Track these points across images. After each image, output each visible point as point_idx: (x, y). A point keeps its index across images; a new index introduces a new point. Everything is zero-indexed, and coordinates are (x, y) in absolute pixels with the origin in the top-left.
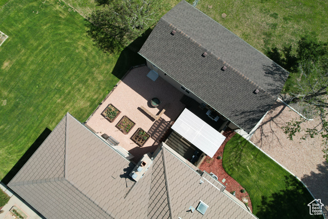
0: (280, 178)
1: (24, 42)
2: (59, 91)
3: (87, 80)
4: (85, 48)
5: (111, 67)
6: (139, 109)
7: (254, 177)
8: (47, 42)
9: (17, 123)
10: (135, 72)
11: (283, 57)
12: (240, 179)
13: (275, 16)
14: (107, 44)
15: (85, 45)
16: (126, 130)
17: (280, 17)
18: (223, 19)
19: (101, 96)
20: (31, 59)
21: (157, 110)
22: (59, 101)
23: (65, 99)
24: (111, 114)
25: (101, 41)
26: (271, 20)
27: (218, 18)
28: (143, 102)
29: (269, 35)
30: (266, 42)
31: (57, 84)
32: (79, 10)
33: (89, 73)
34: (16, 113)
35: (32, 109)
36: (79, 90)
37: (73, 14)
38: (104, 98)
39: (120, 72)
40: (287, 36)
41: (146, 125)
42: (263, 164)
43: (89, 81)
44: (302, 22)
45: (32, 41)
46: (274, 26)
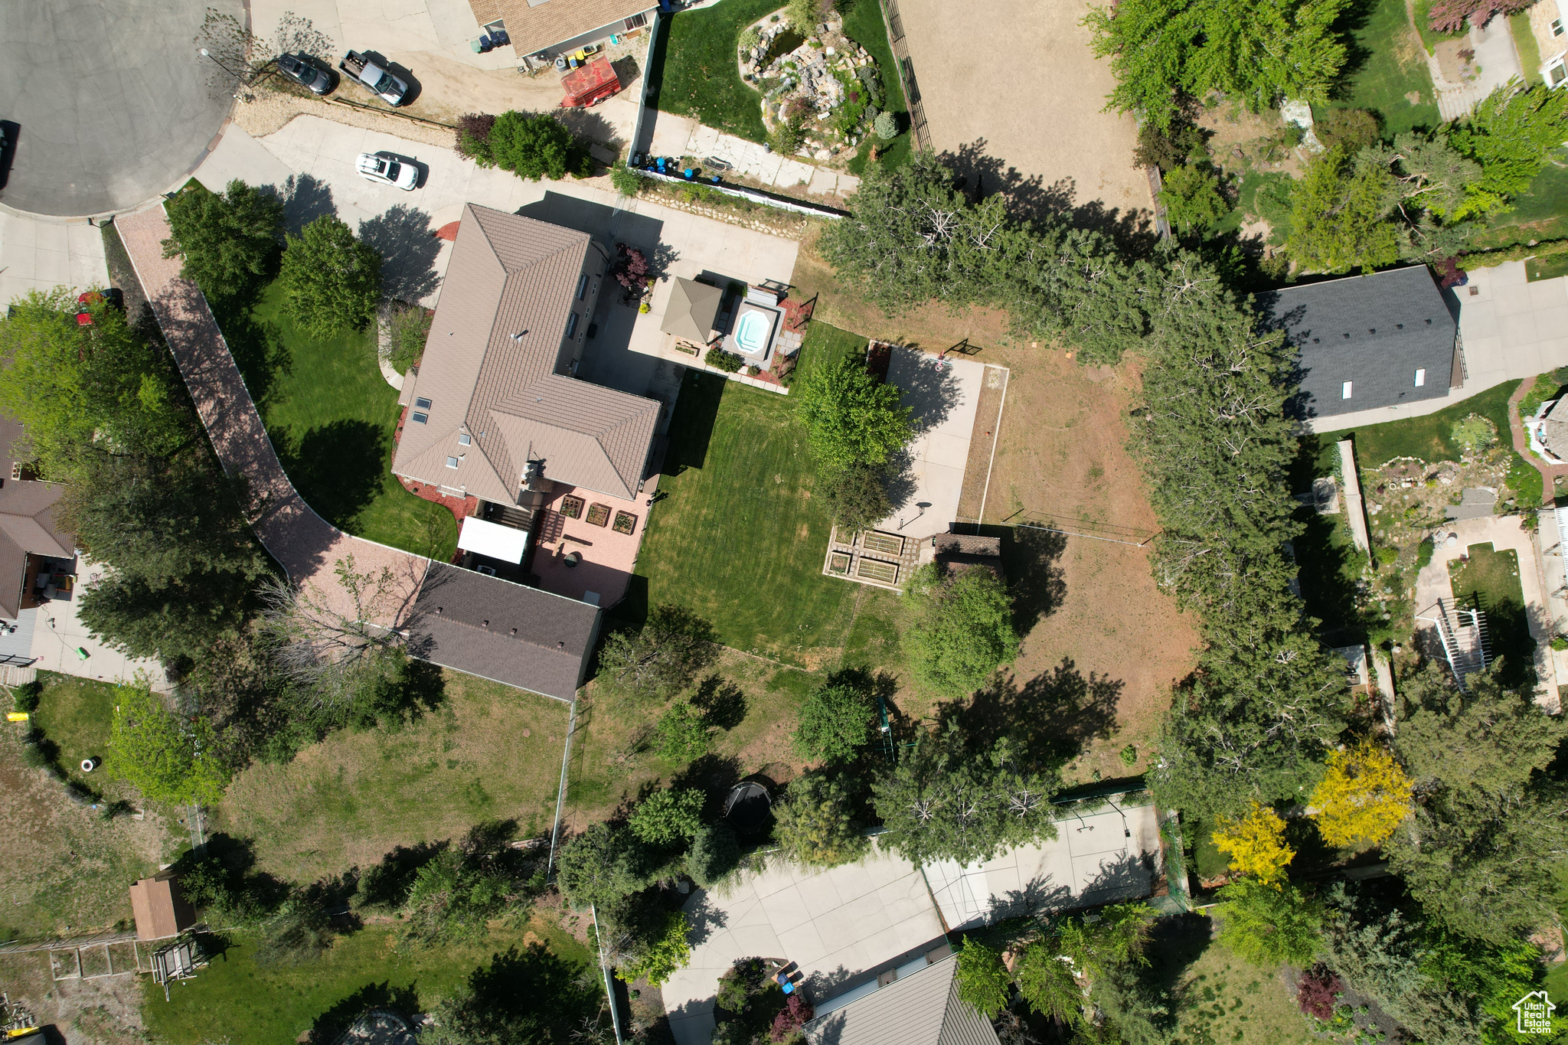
0: (371, 527)
1: (797, 576)
2: (711, 524)
3: (679, 555)
4: (704, 600)
5: (653, 588)
6: (590, 544)
7: (407, 515)
8: (765, 588)
9: (746, 458)
10: (618, 593)
11: (419, 702)
12: (424, 504)
13: (452, 764)
14: (674, 622)
15: (705, 605)
16: (593, 509)
17: (444, 766)
18: (526, 726)
19: (648, 540)
20: (774, 555)
21: (566, 551)
22: (704, 511)
23: (697, 517)
24: (625, 523)
25: (685, 620)
26: (455, 754)
27: (534, 725)
28: (589, 555)
29: (451, 728)
30: (451, 715)
31: (718, 533)
32: (743, 656)
33: (681, 567)
34: (755, 472)
35: (737, 485)
36: (683, 537)
37: (747, 647)
38: (643, 540)
39: (637, 584)
40: (423, 739)
41: (571, 526)
42: (401, 535)
43: (675, 554)
44: (409, 770)
45: (787, 581)
46: (447, 747)
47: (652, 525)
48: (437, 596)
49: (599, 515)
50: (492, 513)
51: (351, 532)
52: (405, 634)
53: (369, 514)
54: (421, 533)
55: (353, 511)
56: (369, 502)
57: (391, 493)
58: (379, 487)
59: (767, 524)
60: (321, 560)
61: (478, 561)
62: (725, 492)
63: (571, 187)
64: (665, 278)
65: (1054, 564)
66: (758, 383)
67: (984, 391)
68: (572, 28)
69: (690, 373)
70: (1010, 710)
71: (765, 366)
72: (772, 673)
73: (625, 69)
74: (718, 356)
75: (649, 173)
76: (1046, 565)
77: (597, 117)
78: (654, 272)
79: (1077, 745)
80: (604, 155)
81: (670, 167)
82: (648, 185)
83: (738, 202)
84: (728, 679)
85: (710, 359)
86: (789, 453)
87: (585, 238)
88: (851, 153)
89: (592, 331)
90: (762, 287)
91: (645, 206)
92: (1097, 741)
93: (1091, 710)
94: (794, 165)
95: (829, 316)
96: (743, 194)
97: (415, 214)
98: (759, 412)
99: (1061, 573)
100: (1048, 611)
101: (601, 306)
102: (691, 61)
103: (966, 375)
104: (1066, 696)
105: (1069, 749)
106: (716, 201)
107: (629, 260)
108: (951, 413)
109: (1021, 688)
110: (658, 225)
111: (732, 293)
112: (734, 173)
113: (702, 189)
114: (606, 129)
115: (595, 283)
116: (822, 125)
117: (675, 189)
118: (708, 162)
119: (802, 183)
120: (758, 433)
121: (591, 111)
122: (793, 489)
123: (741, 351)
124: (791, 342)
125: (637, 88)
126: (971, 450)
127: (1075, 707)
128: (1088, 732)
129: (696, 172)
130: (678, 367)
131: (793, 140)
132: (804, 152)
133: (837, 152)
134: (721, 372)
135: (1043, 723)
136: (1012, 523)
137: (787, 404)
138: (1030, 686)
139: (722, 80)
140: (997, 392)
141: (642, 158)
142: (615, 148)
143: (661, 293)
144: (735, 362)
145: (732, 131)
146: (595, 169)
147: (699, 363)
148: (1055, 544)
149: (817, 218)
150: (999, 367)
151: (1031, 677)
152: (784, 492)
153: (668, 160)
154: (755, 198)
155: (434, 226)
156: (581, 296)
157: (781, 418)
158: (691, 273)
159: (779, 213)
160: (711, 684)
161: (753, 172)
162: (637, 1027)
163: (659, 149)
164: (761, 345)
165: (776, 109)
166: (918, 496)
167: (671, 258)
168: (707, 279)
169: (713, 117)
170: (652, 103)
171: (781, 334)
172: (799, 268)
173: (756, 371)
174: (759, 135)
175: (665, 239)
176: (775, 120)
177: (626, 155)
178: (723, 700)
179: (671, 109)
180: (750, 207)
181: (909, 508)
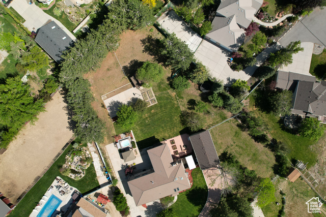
1: (161, 107)
2: (162, 127)
5: (180, 130)
6: (180, 145)
7: (197, 180)
8: (167, 111)
9: (147, 129)
10: (185, 135)
11: (228, 156)
12: (193, 178)
13: (234, 143)
14: (183, 122)
15: (177, 119)
16: (174, 149)
17: (236, 144)
18: (219, 135)
20: (160, 113)
21: (184, 149)
22: (161, 130)
23: (163, 131)
24: (172, 142)
25: (182, 120)
26: (232, 143)
28: (182, 144)
29: (228, 147)
30: (226, 148)
31: (163, 125)
32: (181, 106)
33: (173, 127)
34: (149, 126)
35: (153, 128)
36: (168, 130)
37: (179, 107)
38: (173, 137)
39: (181, 133)
40: (233, 150)
41: (180, 151)
42: (201, 178)
43: (172, 130)
44: (241, 149)
45: (163, 108)
46: (232, 145)
47: (170, 137)
48: (206, 165)
49: (174, 147)
50: (186, 166)
51: (207, 187)
52: (218, 166)
53: (202, 186)
54: (199, 175)
55: (203, 189)
56: (200, 188)
57: (196, 185)
58: (196, 188)
59: (156, 118)
60: (216, 189)
61: (196, 162)
62: (155, 129)
63: (123, 190)
64: (127, 164)
65: (129, 66)
66: (133, 136)
67: (108, 98)
68: (96, 209)
69: (139, 149)
70: (158, 55)
71: (130, 137)
72: (180, 100)
73: (97, 195)
74: (133, 146)
75: (111, 179)
76: (129, 67)
77: (108, 194)
78: (127, 167)
79: (156, 40)
80: (114, 189)
81: (108, 176)
82: (113, 178)
83: (105, 161)
84: (186, 106)
85: (135, 147)
86: (141, 123)
87: (128, 182)
88: (84, 148)
89: (144, 170)
90: (117, 147)
91: (117, 176)
92: (153, 37)
93: (149, 42)
94: (93, 156)
95: (114, 132)
96: (103, 161)
97: (146, 214)
98: (138, 133)
99: (129, 63)
100: (137, 61)
101: (139, 171)
102: (88, 185)
103: (107, 103)
104: (149, 48)
105: (158, 41)
106: (108, 165)
107: (128, 172)
108: (116, 101)
109: (153, 56)
110: (119, 172)
111: (121, 151)
112: (101, 165)
113: (107, 169)
114: (109, 191)
115: (135, 176)
116: (83, 156)
117: (111, 173)
118: (102, 171)
119: (95, 152)
120: (142, 130)
121: (108, 196)
122: (147, 118)
123: (130, 143)
124: (123, 136)
125: (99, 191)
126: (119, 93)
127: (150, 45)
128: (153, 40)
129: (106, 171)
130: (140, 152)
131: (89, 159)
132: (90, 156)
133: (86, 150)
134: (136, 144)
135: (157, 49)
136: (126, 77)
137: (133, 129)
138: (152, 55)
139: (87, 178)
140: (106, 95)
141: (109, 182)
142: (111, 188)
143: (130, 163)
144: (132, 143)
145: (95, 170)
146: (117, 189)
147: (137, 148)
148: (125, 68)
149: (99, 146)
150: (102, 98)
151: (150, 56)
152: (148, 119)
153: (107, 178)
154: (103, 159)
155: (146, 209)
156: (139, 176)
157: (136, 128)
158: (123, 160)
159: (102, 153)
160: (189, 109)
161: (99, 162)
162: (257, 80)
163: (106, 180)
164: (127, 140)
165: (85, 166)
166: (133, 96)
167: (123, 165)
168: (122, 157)
169: (94, 175)
170: (99, 187)
171: (122, 138)
172: (109, 143)
173: (132, 138)
174: (92, 165)
175: (120, 169)
176: (87, 164)
177: (110, 185)
178: (191, 105)
179: (98, 183)
180: (105, 158)
181: (136, 96)
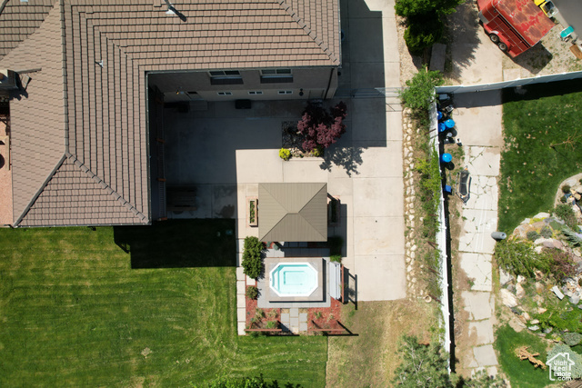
3: (33, 270)
8: (25, 373)
9: (157, 313)
20: (65, 372)
22: (88, 283)
23: (80, 278)
34: (145, 325)
35: (126, 310)
36: (54, 270)
43: (33, 266)
59: (95, 353)
62: (115, 300)
63: (393, 38)
64: (325, 166)
66: (242, 301)
69: (233, 224)
71: (262, 303)
73: (535, 55)
75: (435, 115)
77: (478, 41)
78: (328, 153)
80: (437, 58)
81: (447, 134)
82: (421, 117)
83: (431, 222)
85: (250, 242)
87: (335, 59)
89: (243, 104)
90: (346, 274)
91: (397, 121)
94: (487, 268)
95: (336, 354)
96: (443, 227)
101: (273, 106)
102: (565, 124)
106: (426, 197)
110: (381, 142)
111: (334, 246)
112: (460, 205)
113: (434, 180)
114: (466, 55)
115: (290, 92)
116: (545, 291)
117: (425, 148)
118: (464, 176)
119: (470, 283)
121: (481, 34)
122: (140, 372)
123: (269, 273)
124: (297, 323)
125: (519, 75)
129: (450, 166)
130: (233, 209)
132: (505, 278)
133: (516, 311)
134: (241, 260)
137: (228, 336)
139: (555, 162)
141: (449, 101)
142: (449, 70)
143: (307, 170)
145: (503, 190)
146: (419, 53)
147: (245, 231)
149: (439, 312)
152: (134, 362)
153: (453, 130)
154: (441, 239)
157: (211, 335)
158: (338, 192)
161: (467, 226)
163: (463, 118)
164: (284, 293)
167: (349, 167)
169: (511, 165)
170: (507, 95)
171: (302, 309)
172: (378, 306)
173: (254, 294)
174: (507, 222)
175: (368, 154)
177: (450, 84)
179: (507, 117)
